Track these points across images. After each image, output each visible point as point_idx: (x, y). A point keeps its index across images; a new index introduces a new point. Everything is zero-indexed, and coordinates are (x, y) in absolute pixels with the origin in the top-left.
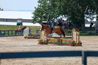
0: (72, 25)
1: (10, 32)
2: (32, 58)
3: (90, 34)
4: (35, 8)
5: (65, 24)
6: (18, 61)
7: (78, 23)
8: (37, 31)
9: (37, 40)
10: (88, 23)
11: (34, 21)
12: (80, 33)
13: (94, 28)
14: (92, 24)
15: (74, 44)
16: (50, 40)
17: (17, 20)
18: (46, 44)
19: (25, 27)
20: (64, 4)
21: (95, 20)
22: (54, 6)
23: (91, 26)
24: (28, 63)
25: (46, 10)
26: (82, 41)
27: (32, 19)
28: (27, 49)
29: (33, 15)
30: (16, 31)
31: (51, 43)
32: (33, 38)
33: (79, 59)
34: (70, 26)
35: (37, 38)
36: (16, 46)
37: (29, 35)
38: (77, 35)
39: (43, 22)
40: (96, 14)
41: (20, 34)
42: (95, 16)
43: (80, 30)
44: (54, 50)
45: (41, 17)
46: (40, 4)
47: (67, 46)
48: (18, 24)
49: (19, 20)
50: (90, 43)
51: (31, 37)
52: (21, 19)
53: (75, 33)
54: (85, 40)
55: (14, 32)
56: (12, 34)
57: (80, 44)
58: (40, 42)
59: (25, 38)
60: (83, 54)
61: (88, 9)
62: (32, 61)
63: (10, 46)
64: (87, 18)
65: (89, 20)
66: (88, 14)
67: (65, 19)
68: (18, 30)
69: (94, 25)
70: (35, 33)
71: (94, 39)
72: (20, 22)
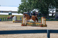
0: (41, 15)
1: (5, 19)
2: (18, 34)
3: (52, 20)
4: (19, 4)
5: (37, 14)
6: (9, 36)
7: (44, 14)
8: (21, 18)
9: (21, 23)
10: (51, 13)
11: (19, 12)
12: (46, 19)
13: (54, 16)
14: (53, 14)
15: (42, 26)
16: (28, 23)
17: (9, 11)
18: (26, 26)
19: (13, 16)
20: (36, 3)
21: (55, 12)
22: (31, 3)
23: (52, 15)
24: (15, 37)
25: (26, 6)
26: (47, 24)
27: (17, 11)
28: (15, 29)
29: (18, 9)
30: (8, 18)
31: (29, 25)
32: (18, 22)
33: (46, 35)
34: (40, 15)
35: (20, 22)
36: (8, 27)
37: (16, 21)
38: (44, 20)
39: (24, 13)
40: (55, 8)
41: (10, 20)
42: (55, 9)
43: (46, 17)
44: (30, 29)
45: (23, 10)
46: (22, 2)
47: (38, 27)
48: (9, 14)
49: (10, 11)
50: (52, 25)
51: (17, 21)
52: (11, 11)
53: (43, 19)
54: (49, 23)
55: (7, 19)
56: (6, 20)
57: (46, 26)
58: (22, 25)
59: (14, 22)
60: (48, 31)
61: (51, 5)
62: (17, 36)
63: (4, 27)
64: (50, 10)
65: (51, 12)
66: (51, 8)
67: (37, 11)
68: (9, 18)
69: (54, 14)
70: (19, 19)
71: (54, 23)
72: (10, 13)
